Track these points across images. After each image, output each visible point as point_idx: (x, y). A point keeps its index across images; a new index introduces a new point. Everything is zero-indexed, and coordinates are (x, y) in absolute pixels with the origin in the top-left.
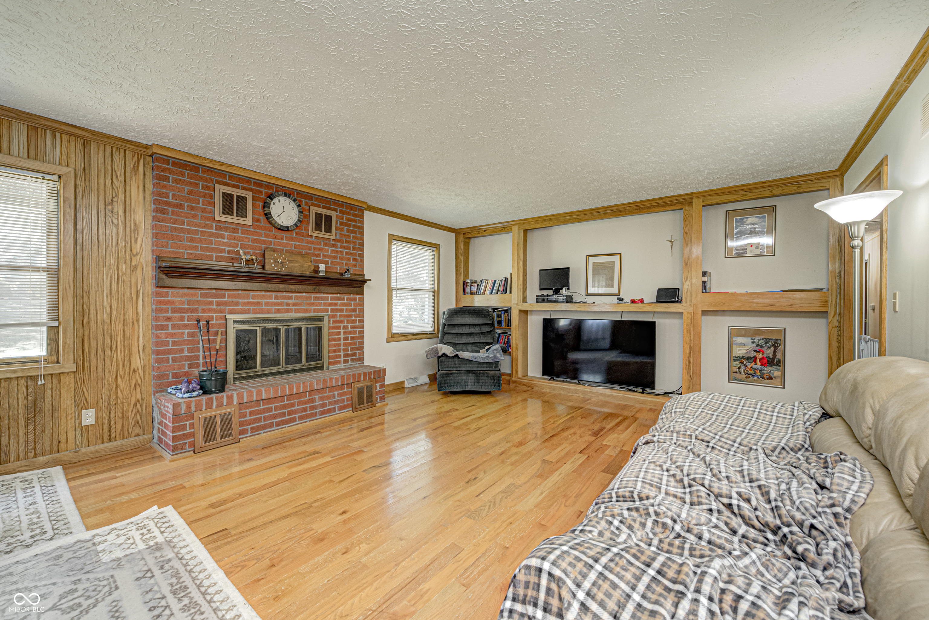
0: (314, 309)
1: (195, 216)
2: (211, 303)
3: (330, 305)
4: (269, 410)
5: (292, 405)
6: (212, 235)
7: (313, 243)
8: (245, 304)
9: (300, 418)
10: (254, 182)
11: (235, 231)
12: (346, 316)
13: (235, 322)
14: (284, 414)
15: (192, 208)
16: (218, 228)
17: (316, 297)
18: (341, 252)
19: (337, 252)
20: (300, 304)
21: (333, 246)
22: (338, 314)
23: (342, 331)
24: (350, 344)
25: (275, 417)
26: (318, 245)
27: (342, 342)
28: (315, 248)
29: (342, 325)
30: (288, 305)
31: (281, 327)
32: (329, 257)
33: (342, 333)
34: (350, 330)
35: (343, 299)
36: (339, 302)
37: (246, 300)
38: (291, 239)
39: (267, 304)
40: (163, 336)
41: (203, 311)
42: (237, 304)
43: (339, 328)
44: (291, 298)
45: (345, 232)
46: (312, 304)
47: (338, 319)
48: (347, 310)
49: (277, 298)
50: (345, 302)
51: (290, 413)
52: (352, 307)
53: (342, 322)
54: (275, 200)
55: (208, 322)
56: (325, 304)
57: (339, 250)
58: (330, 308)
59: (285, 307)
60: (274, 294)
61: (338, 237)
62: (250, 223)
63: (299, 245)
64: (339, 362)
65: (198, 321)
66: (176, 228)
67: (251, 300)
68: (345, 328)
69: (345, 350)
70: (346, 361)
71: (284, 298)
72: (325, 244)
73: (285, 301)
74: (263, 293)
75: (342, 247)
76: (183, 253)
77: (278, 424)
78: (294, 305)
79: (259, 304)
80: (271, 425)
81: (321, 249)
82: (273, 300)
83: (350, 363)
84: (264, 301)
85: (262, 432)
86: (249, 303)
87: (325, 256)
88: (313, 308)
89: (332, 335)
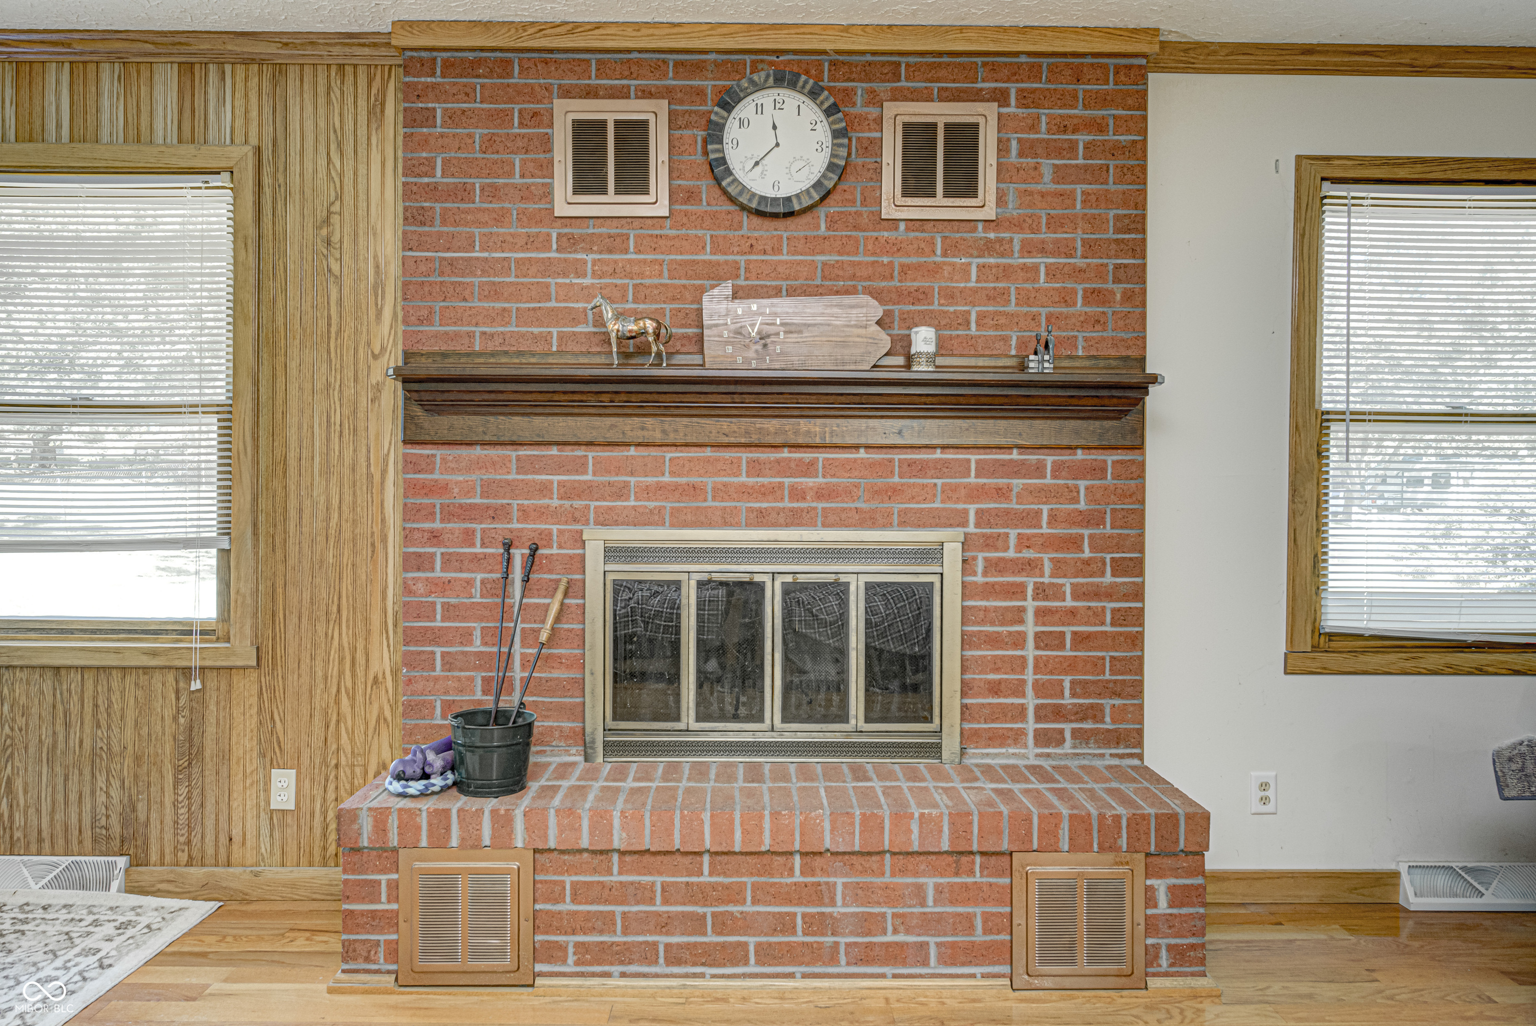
0: (903, 512)
1: (500, 218)
2: (544, 489)
3: (976, 493)
4: (644, 894)
5: (734, 895)
6: (547, 269)
7: (897, 248)
8: (647, 492)
9: (766, 955)
10: (678, 64)
11: (616, 243)
12: (1049, 543)
13: (612, 553)
14: (697, 924)
15: (492, 193)
16: (570, 242)
17: (911, 464)
18: (1024, 268)
19: (1006, 272)
20: (848, 493)
21: (988, 248)
22: (1013, 533)
23: (1030, 605)
24: (1071, 666)
25: (664, 924)
26: (920, 252)
27: (1030, 652)
28: (905, 269)
29: (1030, 583)
30: (797, 494)
31: (767, 579)
32: (971, 296)
33: (1030, 616)
34: (1069, 603)
35: (1038, 470)
36: (1017, 483)
37: (650, 480)
38: (814, 245)
39: (721, 492)
40: (420, 588)
41: (525, 515)
42: (621, 492)
43: (1017, 591)
44: (808, 469)
45: (1047, 183)
46: (894, 492)
47: (1011, 554)
48: (1053, 519)
49: (755, 468)
50: (1048, 481)
51: (722, 924)
52: (1082, 505)
53: (1031, 566)
54: (745, 109)
55: (534, 550)
56: (950, 493)
57: (1017, 261)
58: (972, 508)
59: (787, 504)
60: (745, 455)
61: (1013, 210)
62: (662, 210)
63: (841, 265)
64: (1017, 737)
65: (508, 546)
66: (451, 262)
67: (667, 479)
68: (1041, 592)
69: (1040, 689)
70: (1043, 738)
71: (782, 468)
72: (951, 248)
73: (787, 481)
74: (708, 452)
75: (1028, 249)
76: (471, 335)
77: (675, 957)
78: (821, 494)
79: (695, 490)
80: (648, 955)
81: (934, 270)
82: (743, 479)
83: (1067, 747)
84: (710, 482)
85: (616, 969)
86: (660, 487)
87: (950, 296)
88: (897, 507)
89: (982, 622)
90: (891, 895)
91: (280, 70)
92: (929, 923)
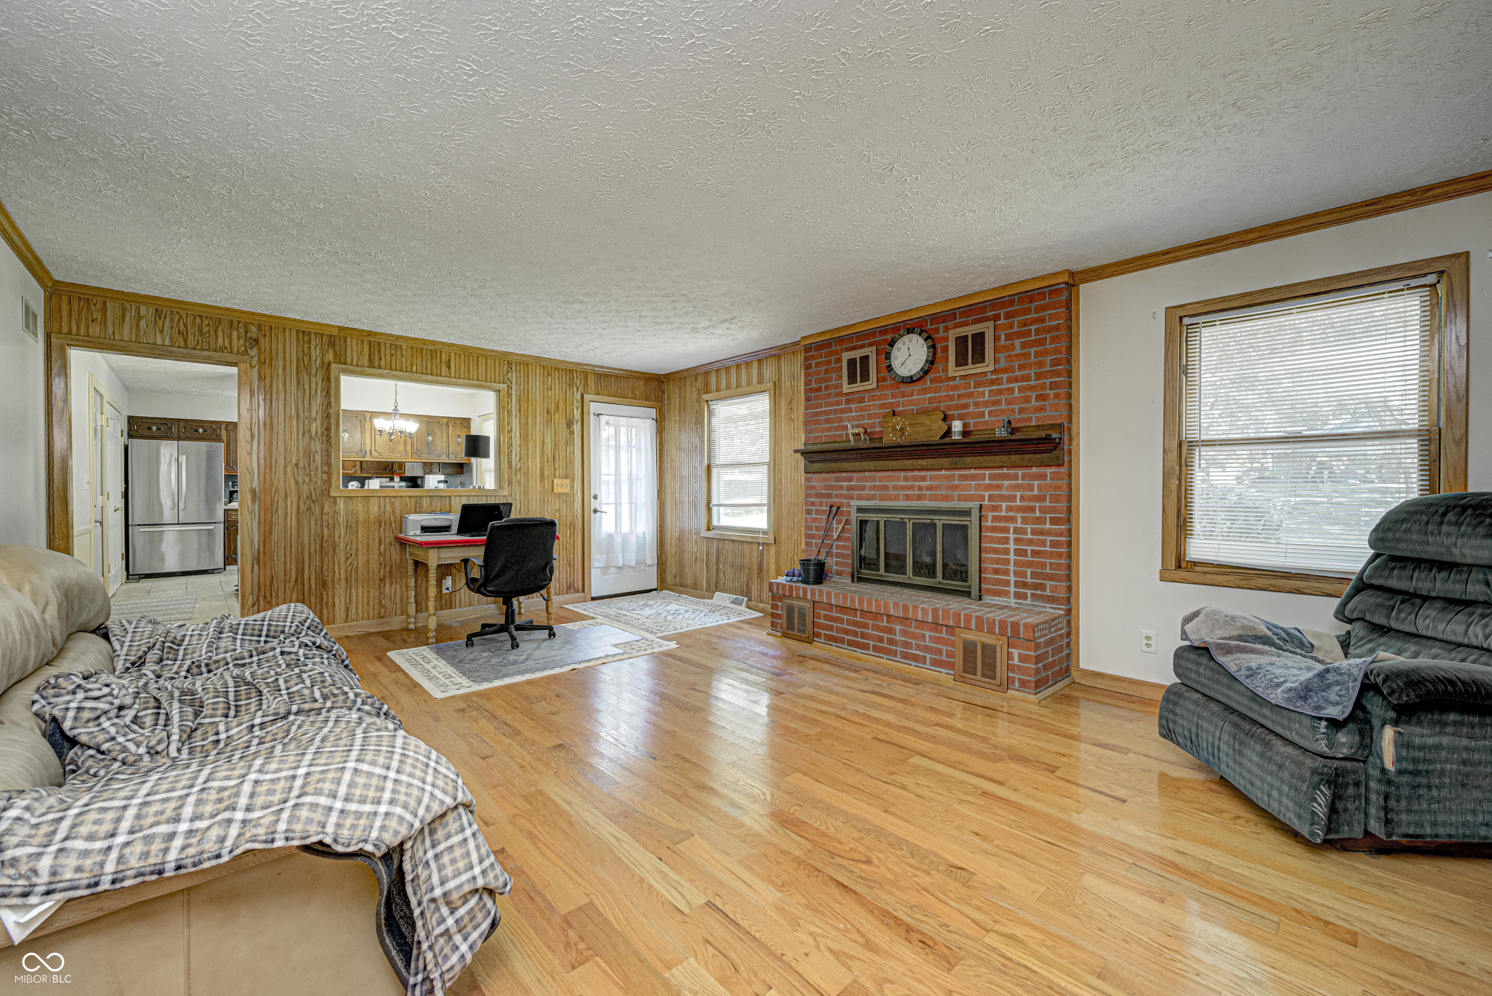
0: (959, 496)
1: (829, 395)
2: (841, 487)
3: (988, 488)
4: (841, 621)
5: (866, 626)
6: (843, 411)
7: (956, 388)
8: (872, 488)
9: (876, 649)
10: (880, 332)
11: (861, 400)
12: (1020, 509)
13: (860, 510)
14: (855, 634)
15: (827, 388)
16: (848, 401)
17: (962, 475)
18: (1008, 389)
19: (1001, 392)
20: (938, 488)
21: (993, 382)
22: (1004, 505)
23: (1012, 536)
24: (1030, 564)
25: (847, 632)
26: (965, 388)
27: (1012, 557)
28: (959, 396)
29: (1012, 527)
30: (920, 488)
31: (906, 520)
32: (986, 404)
33: (1012, 541)
34: (1029, 536)
35: (1016, 477)
36: (1006, 483)
37: (872, 484)
38: (925, 391)
39: (895, 488)
40: (809, 520)
41: (837, 496)
42: (863, 488)
43: (1006, 530)
44: (924, 479)
45: (1018, 350)
46: (955, 487)
47: (1003, 514)
48: (1022, 499)
49: (906, 479)
50: (1020, 482)
51: (863, 635)
52: (1036, 492)
53: (1012, 519)
54: (899, 344)
55: (838, 508)
56: (977, 487)
57: (1005, 386)
58: (987, 494)
59: (916, 492)
60: (902, 474)
61: (1003, 364)
62: (874, 386)
63: (935, 398)
64: (1006, 594)
65: (831, 507)
66: (817, 413)
67: (877, 483)
68: (1016, 531)
69: (1016, 574)
70: (1017, 595)
71: (916, 479)
72: (978, 385)
73: (917, 483)
74: (890, 473)
75: (1010, 380)
76: (822, 436)
77: (850, 643)
78: (929, 488)
79: (886, 488)
80: (842, 641)
81: (970, 395)
82: (902, 483)
83: (1029, 601)
84: (891, 484)
85: (834, 644)
86: (875, 486)
87: (976, 405)
88: (956, 493)
89: (991, 543)
90: (914, 636)
91: (779, 356)
92: (927, 649)
